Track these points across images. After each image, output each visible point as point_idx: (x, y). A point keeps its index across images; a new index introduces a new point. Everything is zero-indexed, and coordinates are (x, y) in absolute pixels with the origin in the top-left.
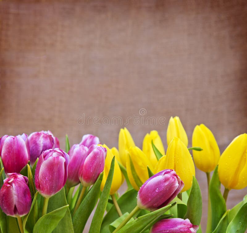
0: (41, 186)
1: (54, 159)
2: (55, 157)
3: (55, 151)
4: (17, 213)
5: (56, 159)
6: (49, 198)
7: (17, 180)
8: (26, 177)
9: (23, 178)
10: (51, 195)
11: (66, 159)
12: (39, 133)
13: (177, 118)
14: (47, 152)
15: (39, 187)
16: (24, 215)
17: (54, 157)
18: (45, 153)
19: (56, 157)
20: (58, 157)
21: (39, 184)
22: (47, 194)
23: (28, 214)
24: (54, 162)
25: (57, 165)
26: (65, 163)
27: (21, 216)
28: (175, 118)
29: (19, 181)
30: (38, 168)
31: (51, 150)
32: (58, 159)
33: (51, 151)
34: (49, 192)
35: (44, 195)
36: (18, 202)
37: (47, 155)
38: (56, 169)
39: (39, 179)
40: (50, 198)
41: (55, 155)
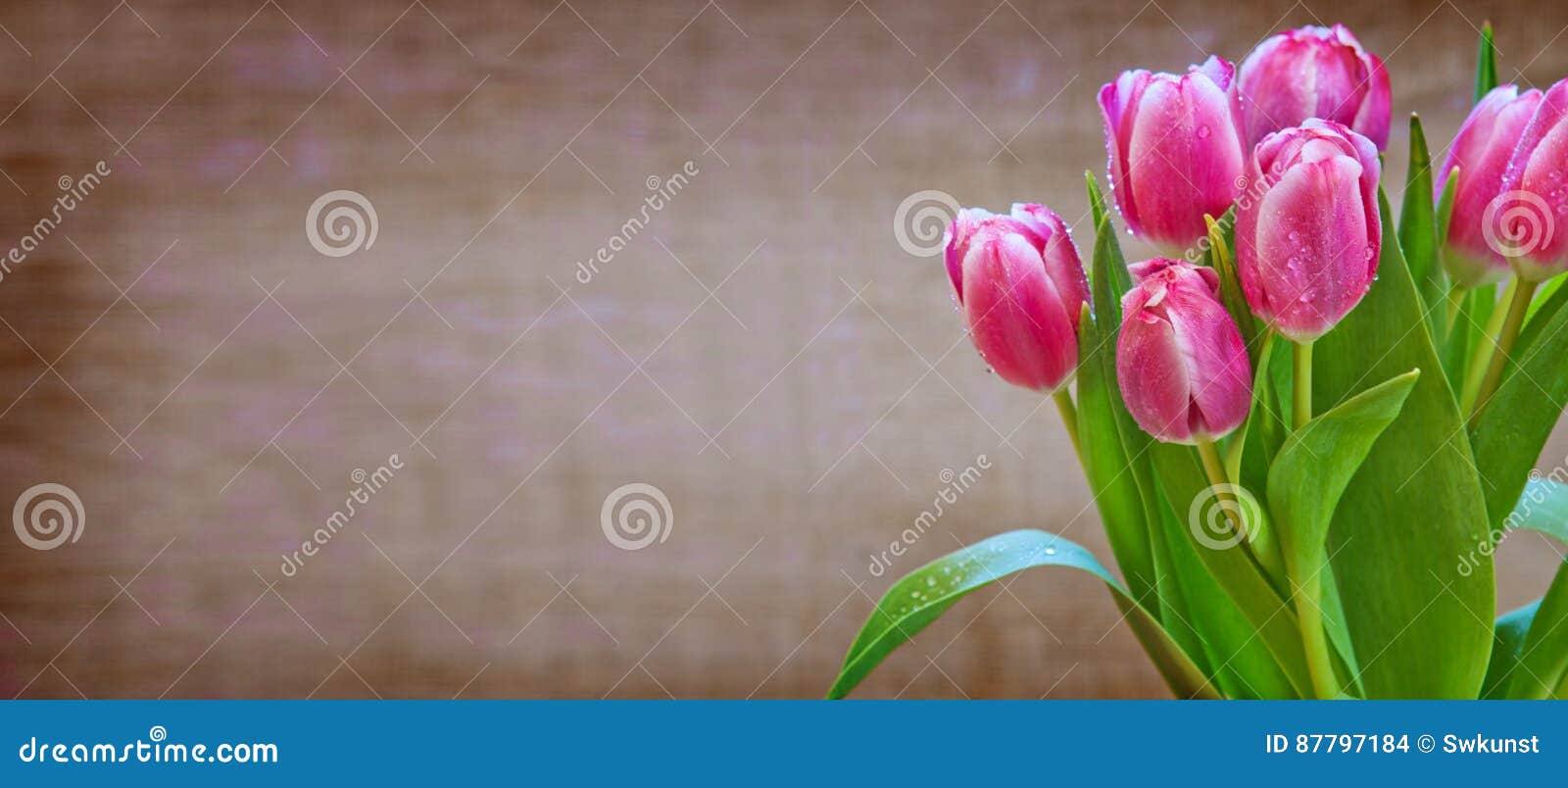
0: (1271, 297)
1: (1312, 171)
2: (1315, 161)
3: (1310, 135)
4: (1202, 429)
5: (1321, 170)
6: (1312, 343)
7: (1181, 292)
8: (1209, 268)
9: (1196, 274)
10: (1320, 327)
11: (1364, 163)
14: (1274, 145)
15: (1265, 300)
16: (1230, 430)
17: (1312, 164)
18: (1267, 150)
19: (1320, 164)
20: (1326, 163)
21: (1264, 291)
22: (1306, 328)
23: (1245, 422)
24: (1316, 188)
25: (1330, 197)
26: (1361, 180)
27: (1217, 437)
29: (1189, 294)
30: (1248, 220)
31: (1292, 131)
32: (1328, 167)
33: (1290, 138)
34: (1311, 321)
35: (1292, 334)
36: (1204, 381)
37: (1279, 157)
38: (1327, 217)
39: (1261, 268)
40: (1316, 345)
41: (1311, 152)
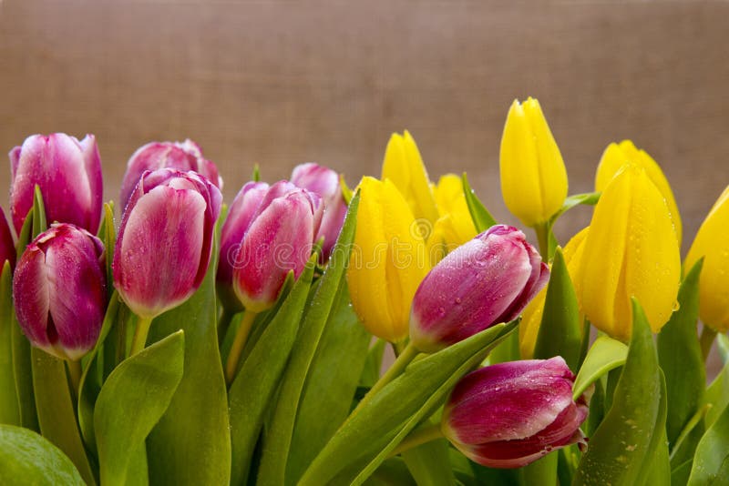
1: (171, 193)
2: (176, 188)
5: (177, 194)
6: (149, 320)
8: (99, 240)
12: (163, 144)
13: (533, 104)
15: (121, 279)
17: (172, 189)
18: (154, 178)
19: (178, 191)
20: (183, 192)
25: (177, 215)
28: (526, 103)
32: (183, 195)
